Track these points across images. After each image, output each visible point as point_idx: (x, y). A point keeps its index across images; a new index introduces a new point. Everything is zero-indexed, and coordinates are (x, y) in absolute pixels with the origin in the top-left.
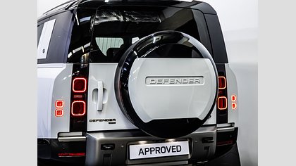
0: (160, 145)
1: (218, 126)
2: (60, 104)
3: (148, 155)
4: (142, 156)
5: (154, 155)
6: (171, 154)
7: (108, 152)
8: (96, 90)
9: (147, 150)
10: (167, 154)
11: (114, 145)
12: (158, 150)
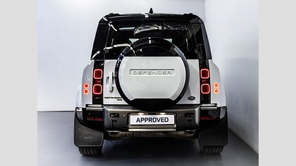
0: (152, 116)
1: (203, 105)
2: (86, 86)
3: (143, 123)
4: (138, 123)
5: (147, 123)
6: (160, 123)
7: (115, 119)
8: (108, 77)
9: (142, 119)
10: (157, 123)
11: (118, 114)
12: (150, 120)
